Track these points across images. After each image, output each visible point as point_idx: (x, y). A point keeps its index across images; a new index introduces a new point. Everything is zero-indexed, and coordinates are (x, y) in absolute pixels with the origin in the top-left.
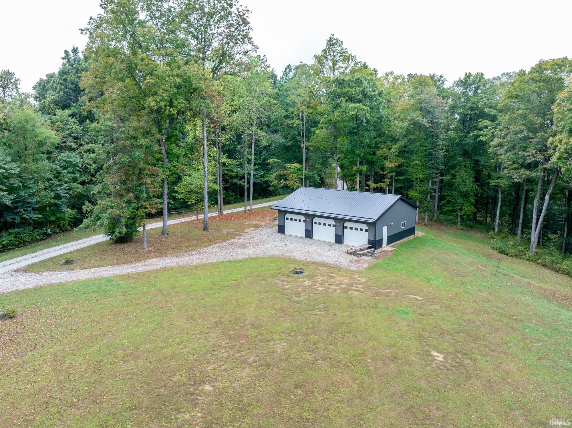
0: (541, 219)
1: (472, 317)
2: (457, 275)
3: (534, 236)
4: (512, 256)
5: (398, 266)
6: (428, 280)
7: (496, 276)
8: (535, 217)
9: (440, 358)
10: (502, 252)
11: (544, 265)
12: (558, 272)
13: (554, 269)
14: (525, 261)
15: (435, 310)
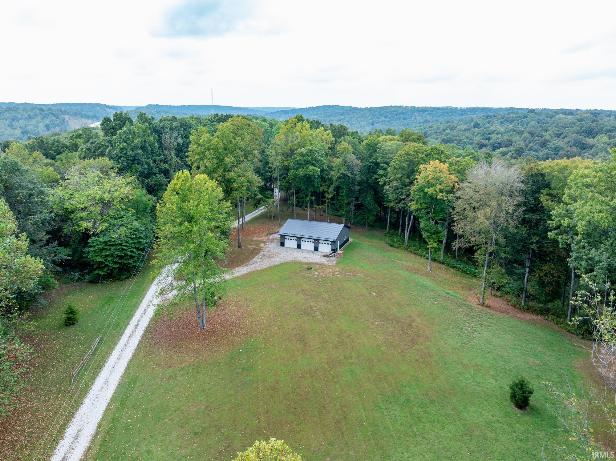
0: (409, 228)
1: (382, 281)
2: (374, 263)
3: (407, 236)
4: (396, 248)
5: (349, 261)
6: (363, 267)
7: (389, 262)
8: (406, 227)
9: (375, 294)
10: (391, 246)
11: (411, 252)
12: (417, 255)
13: (415, 254)
14: (402, 250)
15: (369, 279)
